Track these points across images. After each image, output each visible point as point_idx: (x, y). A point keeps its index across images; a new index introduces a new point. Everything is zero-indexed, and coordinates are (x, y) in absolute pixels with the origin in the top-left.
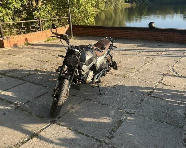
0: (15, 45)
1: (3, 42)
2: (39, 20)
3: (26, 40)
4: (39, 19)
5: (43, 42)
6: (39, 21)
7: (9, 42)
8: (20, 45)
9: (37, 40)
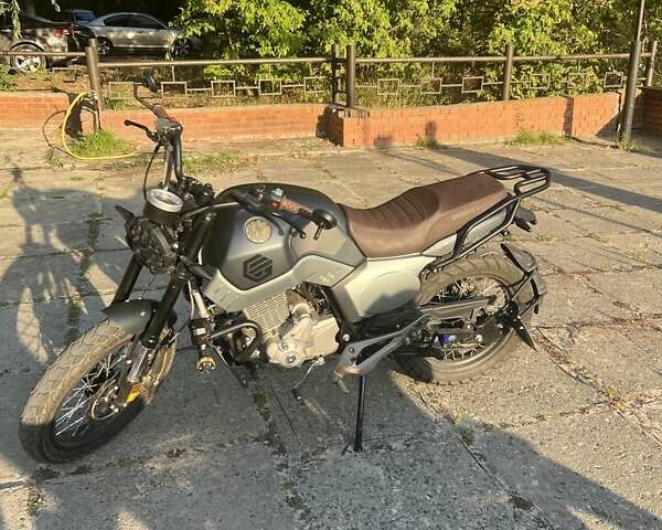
0: (383, 144)
1: (342, 125)
2: (504, 58)
3: (431, 128)
4: (506, 54)
5: (496, 143)
6: (505, 62)
7: (365, 130)
8: (401, 144)
9: (474, 133)
